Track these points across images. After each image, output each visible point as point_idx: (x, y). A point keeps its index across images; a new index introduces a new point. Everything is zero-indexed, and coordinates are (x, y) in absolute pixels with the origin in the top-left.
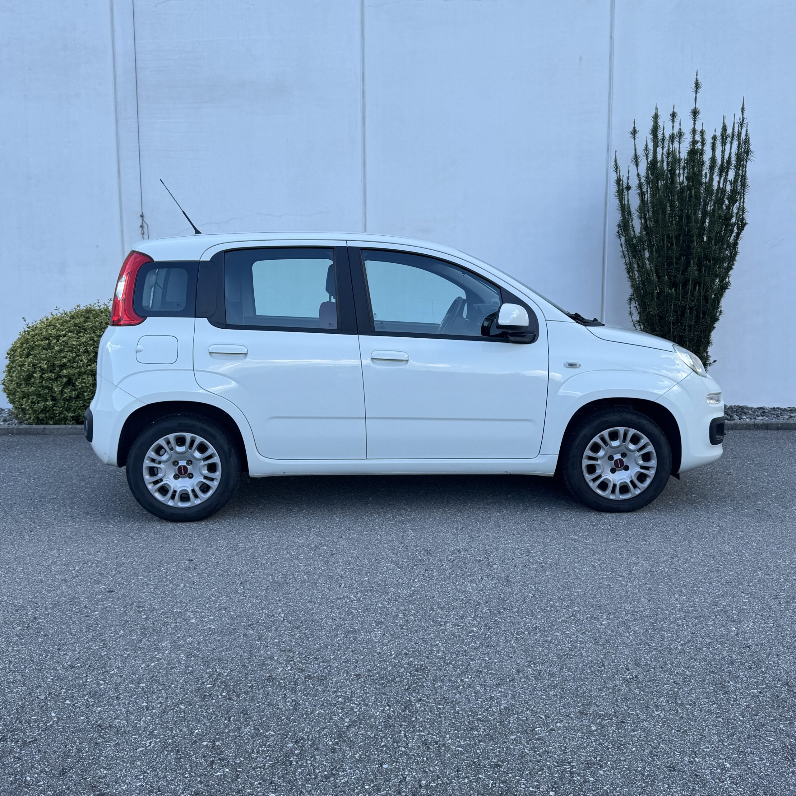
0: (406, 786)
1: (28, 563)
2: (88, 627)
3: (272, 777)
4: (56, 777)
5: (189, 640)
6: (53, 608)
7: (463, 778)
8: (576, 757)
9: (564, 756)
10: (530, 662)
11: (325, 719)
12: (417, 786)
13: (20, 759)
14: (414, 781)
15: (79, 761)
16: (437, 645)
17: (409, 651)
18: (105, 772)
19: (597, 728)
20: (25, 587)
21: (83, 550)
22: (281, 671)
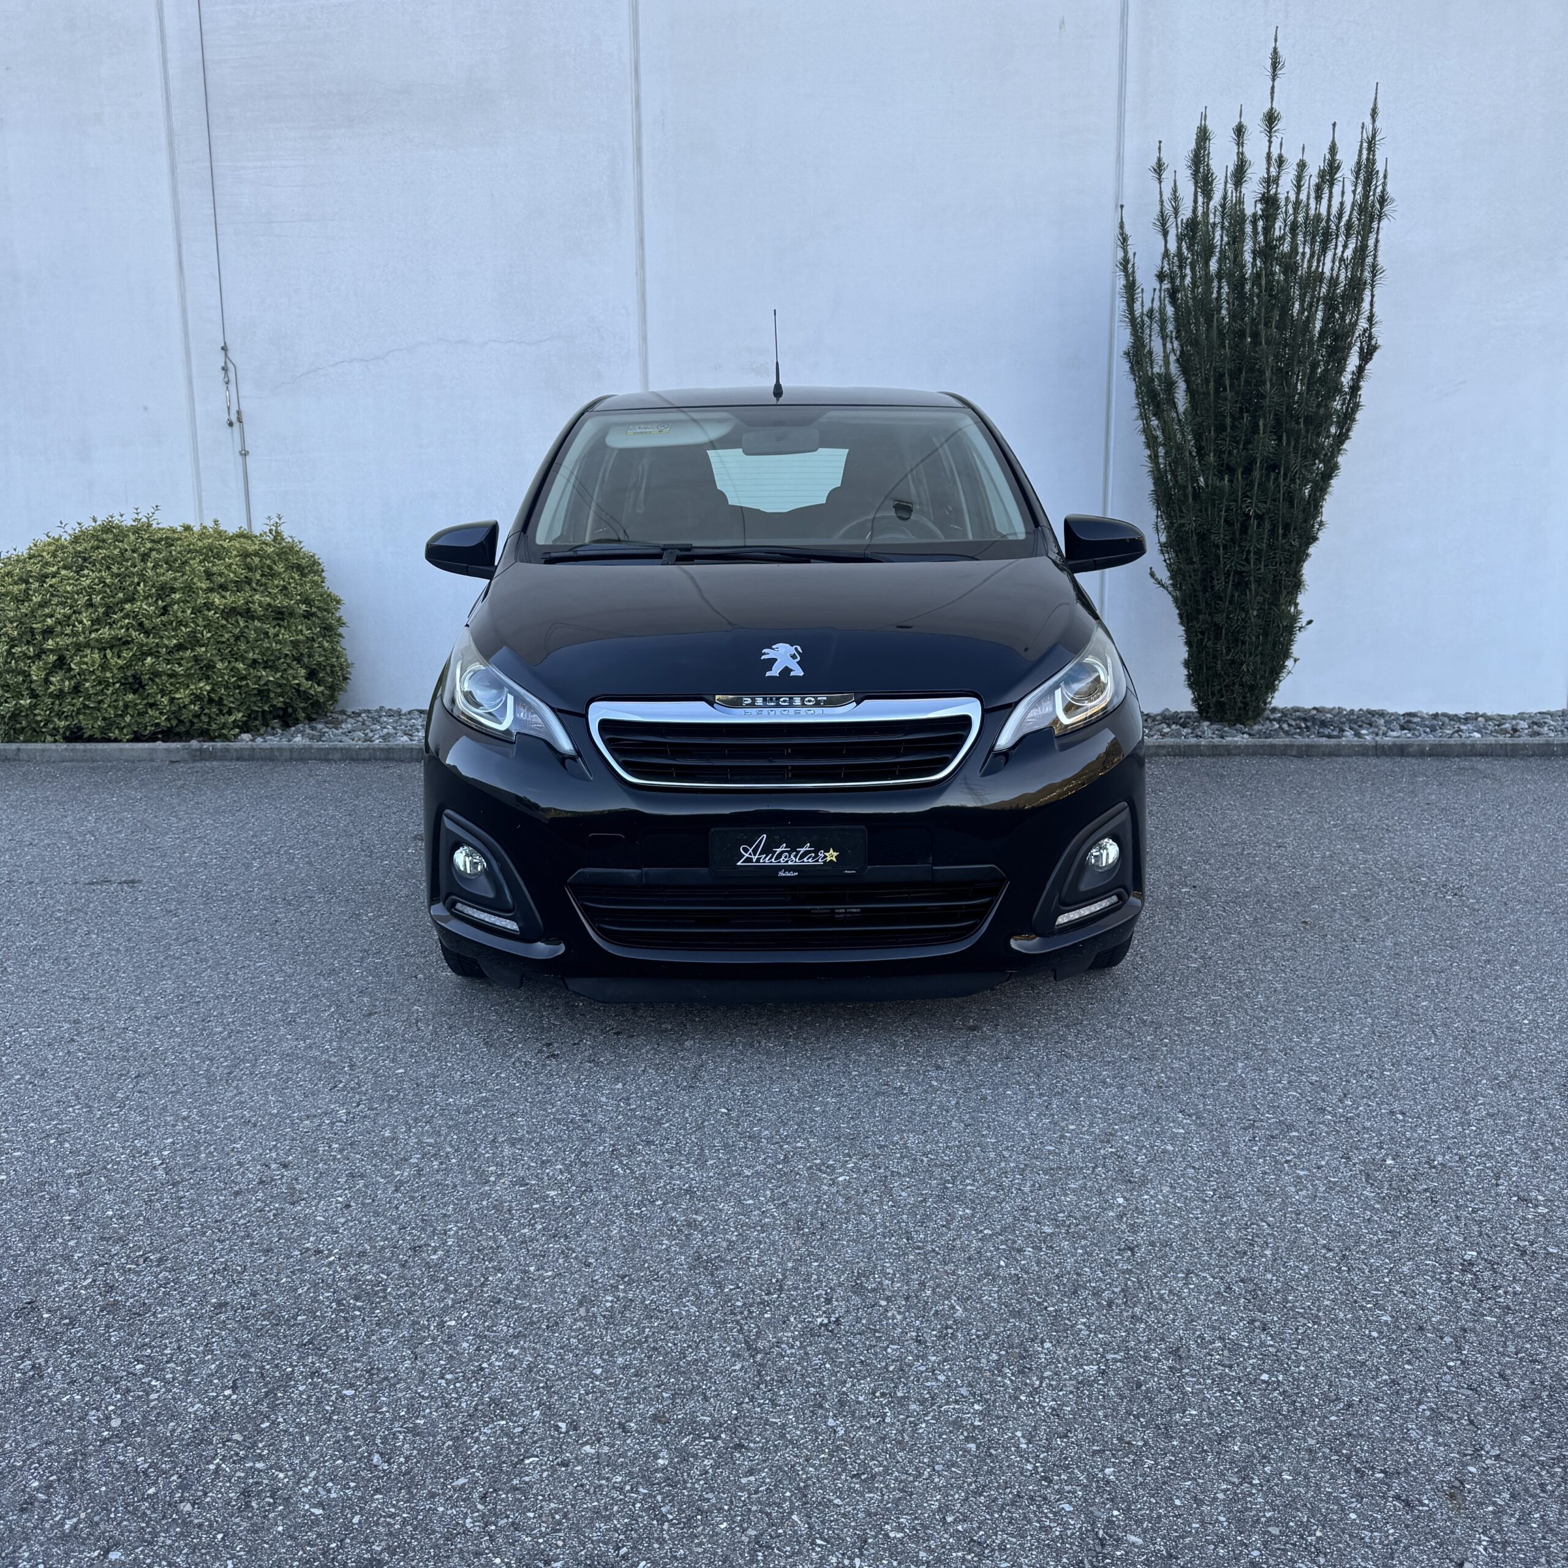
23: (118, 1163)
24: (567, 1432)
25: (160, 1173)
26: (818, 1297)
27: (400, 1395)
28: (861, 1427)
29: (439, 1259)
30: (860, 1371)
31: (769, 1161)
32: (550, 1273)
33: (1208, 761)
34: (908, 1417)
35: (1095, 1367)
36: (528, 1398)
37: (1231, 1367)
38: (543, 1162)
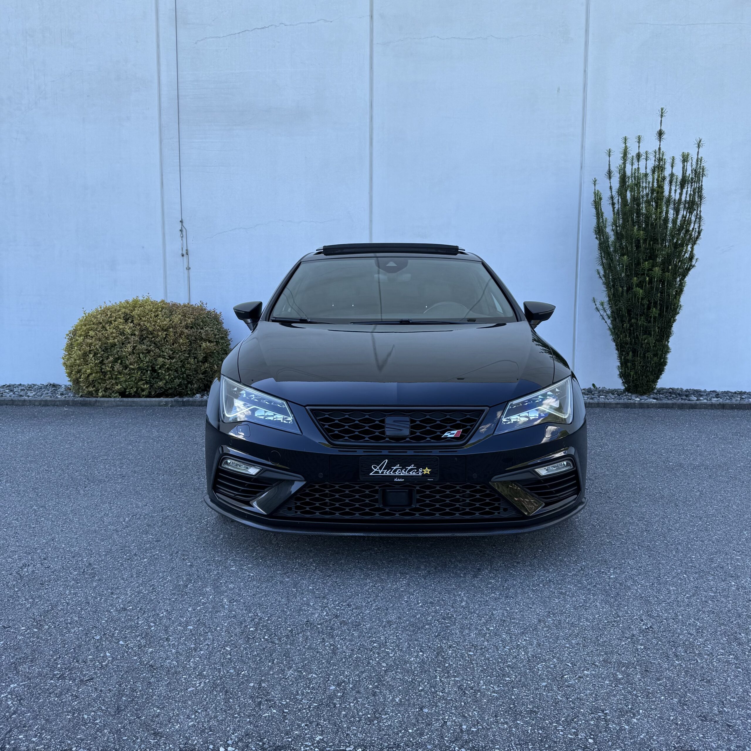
0: (448, 732)
1: (83, 515)
2: (138, 574)
3: (318, 719)
4: (112, 715)
5: (231, 586)
6: (106, 555)
7: (502, 723)
8: (608, 704)
9: (596, 704)
10: (549, 612)
11: (363, 663)
12: (458, 731)
13: (77, 697)
14: (455, 726)
15: (133, 700)
16: (460, 595)
17: (434, 600)
18: (158, 711)
19: (624, 676)
20: (80, 536)
21: (131, 504)
22: (318, 616)
24: (573, 666)
26: (637, 619)
27: (493, 654)
28: (691, 664)
29: (466, 605)
30: (675, 644)
32: (517, 611)
33: (641, 410)
34: (706, 660)
36: (546, 654)
38: (478, 569)
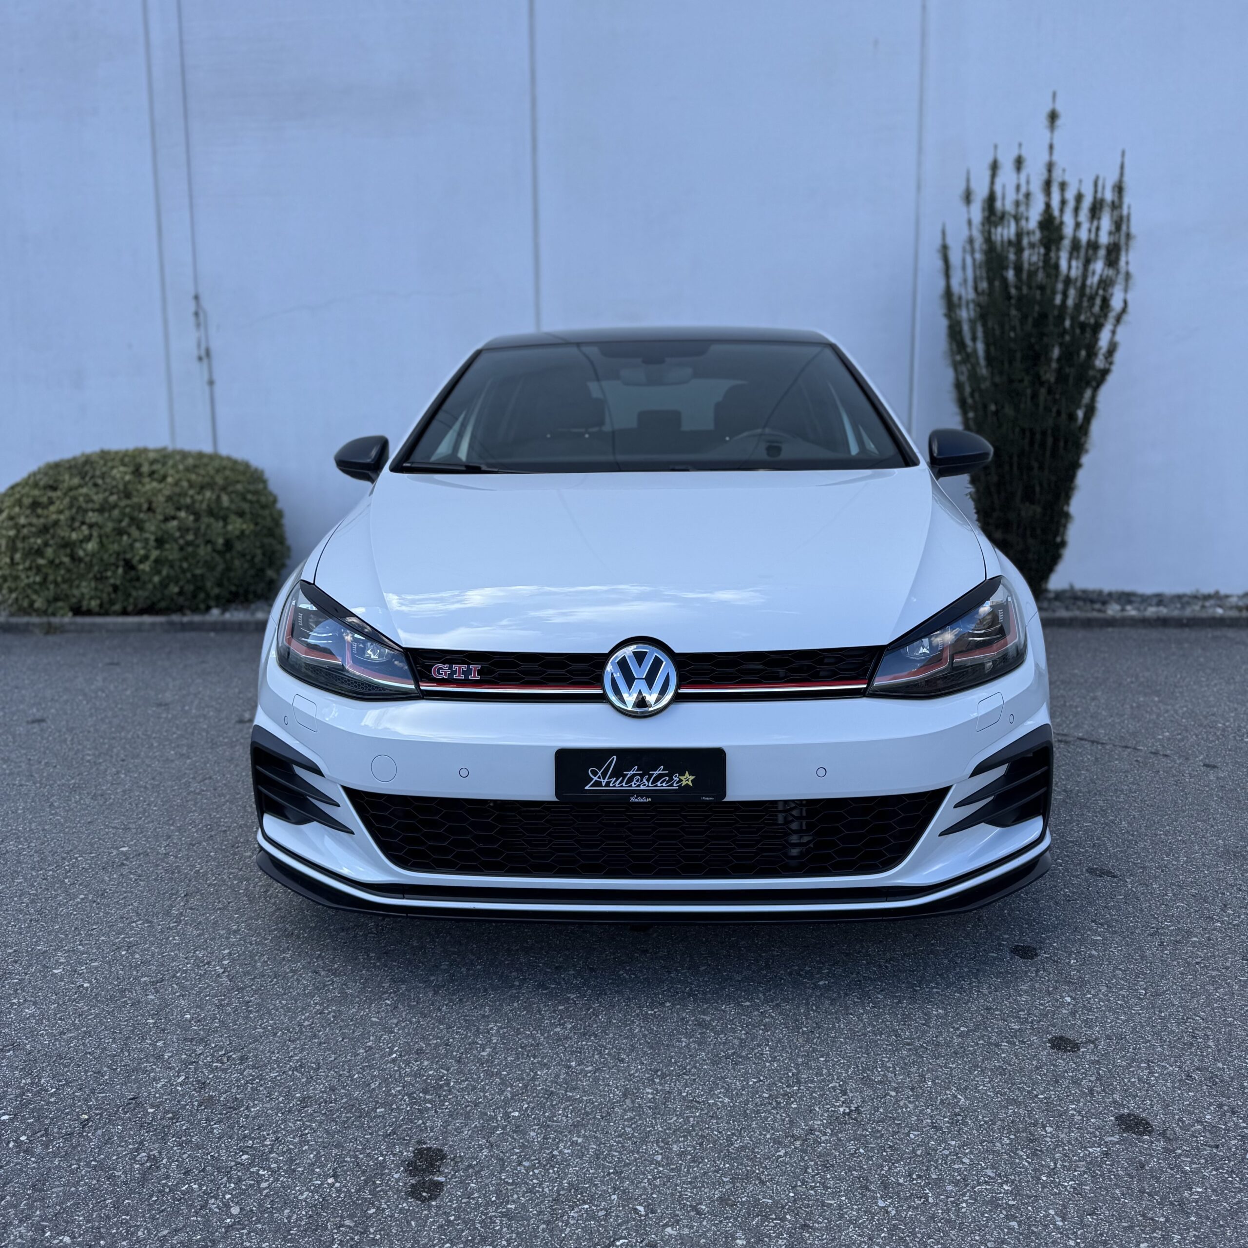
23: (186, 972)
24: (647, 1215)
25: (224, 979)
26: (834, 1088)
27: (487, 1181)
28: (910, 1207)
29: (489, 1055)
30: (892, 1155)
31: (753, 967)
32: (590, 1068)
34: (948, 1197)
35: (1098, 1149)
36: (602, 1182)
37: (1217, 1147)
38: (557, 968)
